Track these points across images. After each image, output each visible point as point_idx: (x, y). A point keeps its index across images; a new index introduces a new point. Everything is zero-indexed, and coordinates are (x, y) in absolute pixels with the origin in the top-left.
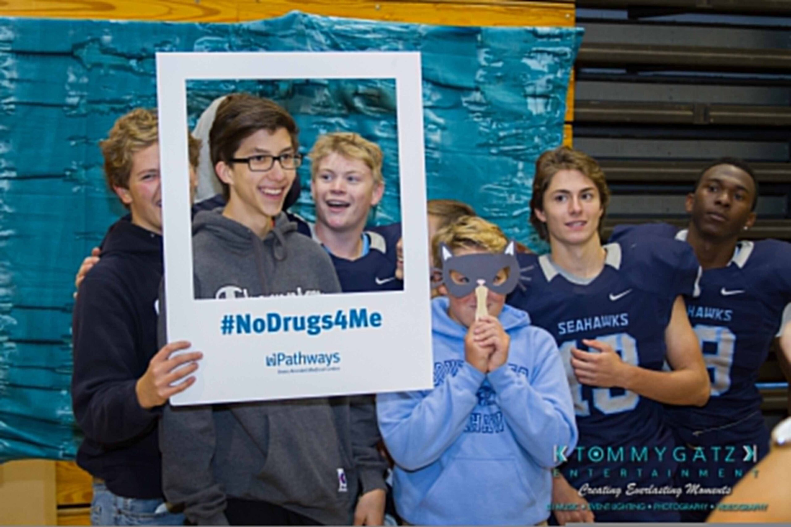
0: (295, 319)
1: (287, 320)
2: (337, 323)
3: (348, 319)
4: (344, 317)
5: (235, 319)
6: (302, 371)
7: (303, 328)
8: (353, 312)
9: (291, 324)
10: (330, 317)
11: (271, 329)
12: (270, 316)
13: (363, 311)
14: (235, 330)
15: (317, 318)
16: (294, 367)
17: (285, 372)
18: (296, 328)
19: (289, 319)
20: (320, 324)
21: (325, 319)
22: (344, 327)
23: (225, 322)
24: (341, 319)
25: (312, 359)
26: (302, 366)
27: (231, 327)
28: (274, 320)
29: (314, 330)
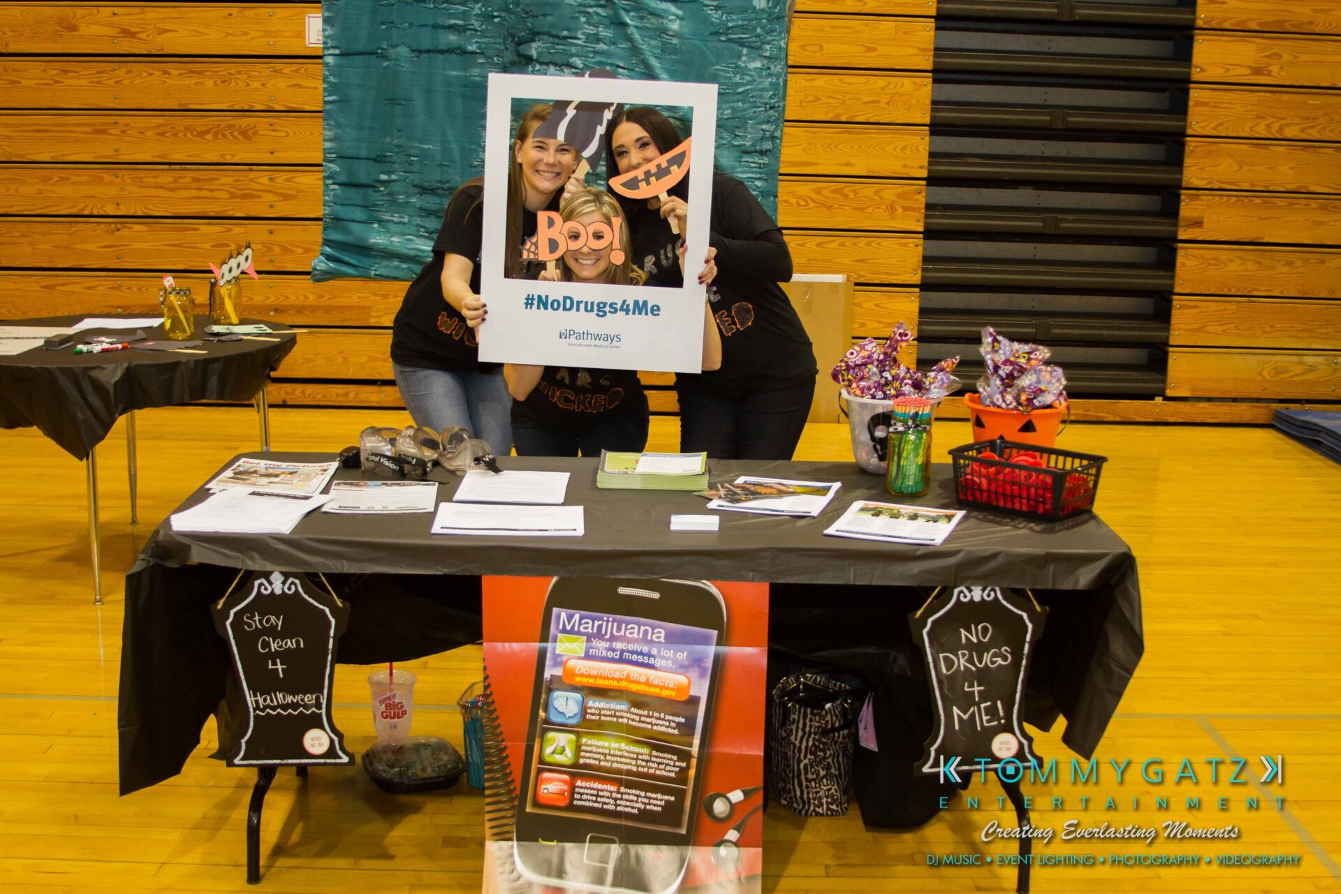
0: (586, 303)
1: (579, 303)
2: (622, 309)
3: (631, 307)
4: (628, 305)
5: (536, 297)
6: (589, 346)
7: (592, 310)
8: (636, 302)
9: (582, 306)
10: (616, 304)
11: (565, 309)
12: (565, 298)
13: (645, 303)
14: (535, 307)
15: (605, 304)
16: (581, 342)
17: (573, 345)
18: (586, 310)
19: (582, 302)
20: (607, 309)
21: (611, 306)
22: (627, 314)
23: (528, 299)
24: (625, 307)
25: (598, 337)
26: (589, 342)
27: (532, 304)
28: (568, 302)
29: (601, 314)
